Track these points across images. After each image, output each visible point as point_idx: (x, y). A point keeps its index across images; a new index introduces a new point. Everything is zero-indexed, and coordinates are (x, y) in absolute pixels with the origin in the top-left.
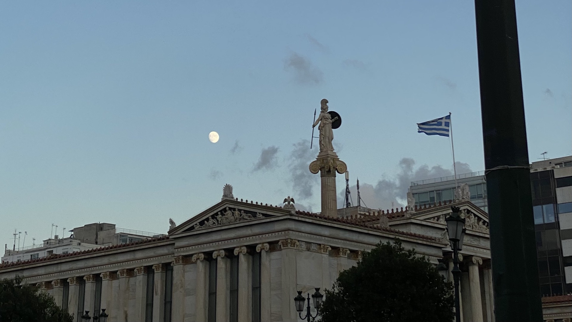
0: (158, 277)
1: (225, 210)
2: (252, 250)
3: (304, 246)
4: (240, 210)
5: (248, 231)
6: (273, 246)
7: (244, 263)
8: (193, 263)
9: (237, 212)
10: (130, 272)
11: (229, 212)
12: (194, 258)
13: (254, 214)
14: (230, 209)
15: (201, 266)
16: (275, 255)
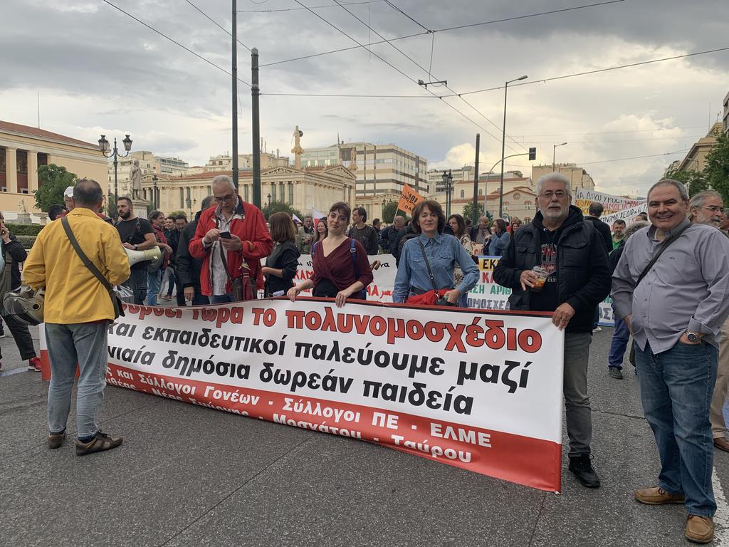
1: (280, 169)
3: (308, 183)
4: (285, 170)
7: (286, 186)
13: (291, 172)
15: (270, 186)
16: (298, 185)
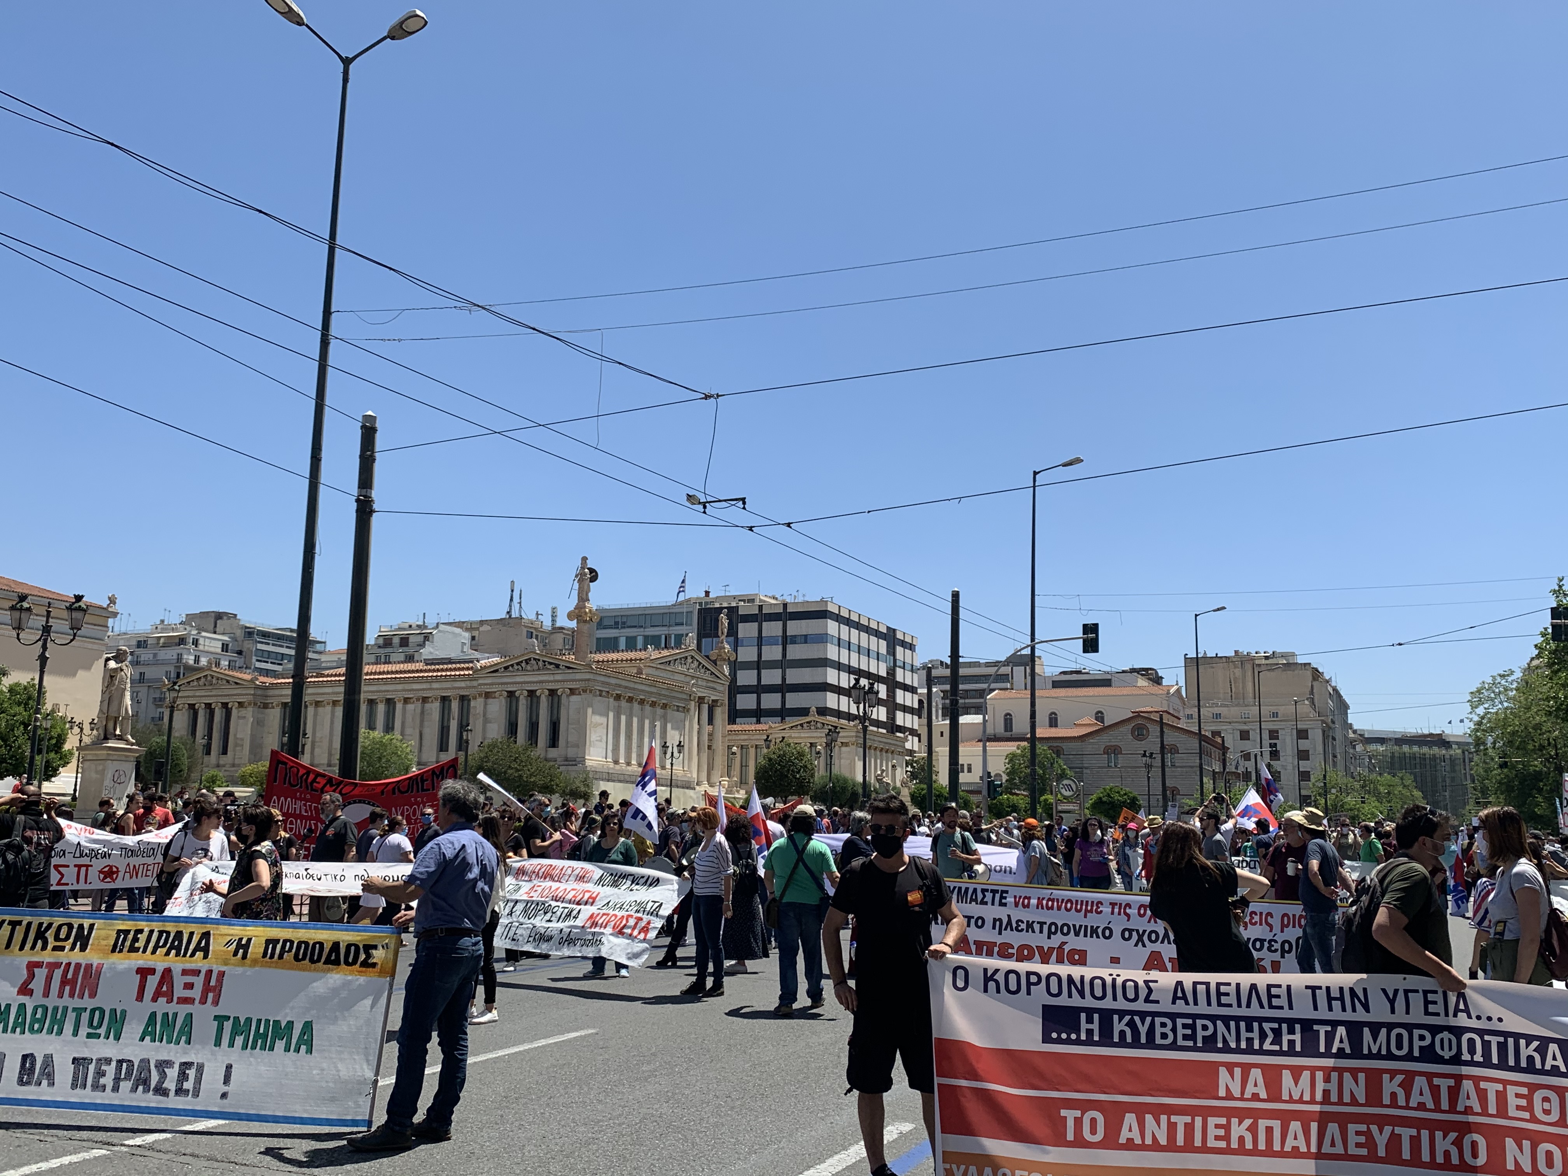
0: (455, 705)
1: (530, 659)
2: (552, 692)
3: (598, 693)
4: (544, 661)
5: (551, 678)
6: (572, 691)
7: (544, 702)
8: (495, 698)
9: (540, 663)
10: (425, 700)
11: (533, 662)
12: (497, 694)
13: (557, 666)
14: (535, 659)
15: (503, 702)
16: (574, 698)
